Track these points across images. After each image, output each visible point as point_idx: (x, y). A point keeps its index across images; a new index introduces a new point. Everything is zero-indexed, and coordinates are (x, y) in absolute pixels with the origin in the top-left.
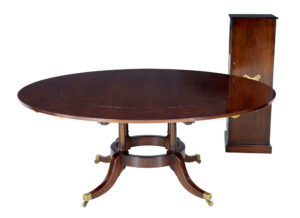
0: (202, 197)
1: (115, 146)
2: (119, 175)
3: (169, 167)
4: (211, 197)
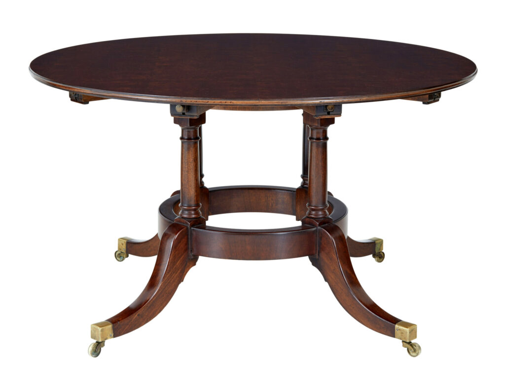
0: (393, 334)
1: (168, 208)
2: (181, 279)
3: (306, 259)
4: (414, 333)
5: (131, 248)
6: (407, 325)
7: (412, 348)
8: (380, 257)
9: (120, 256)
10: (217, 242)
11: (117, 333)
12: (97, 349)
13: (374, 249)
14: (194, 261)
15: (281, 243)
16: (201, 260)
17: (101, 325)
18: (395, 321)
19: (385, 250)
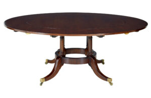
0: (107, 80)
1: (57, 53)
2: (60, 68)
3: (87, 64)
5: (49, 61)
6: (110, 79)
7: (111, 84)
8: (103, 63)
9: (46, 63)
10: (68, 60)
11: (46, 80)
12: (41, 84)
13: (102, 62)
14: (63, 65)
15: (82, 61)
16: (64, 64)
17: (42, 79)
18: (107, 78)
19: (105, 62)
